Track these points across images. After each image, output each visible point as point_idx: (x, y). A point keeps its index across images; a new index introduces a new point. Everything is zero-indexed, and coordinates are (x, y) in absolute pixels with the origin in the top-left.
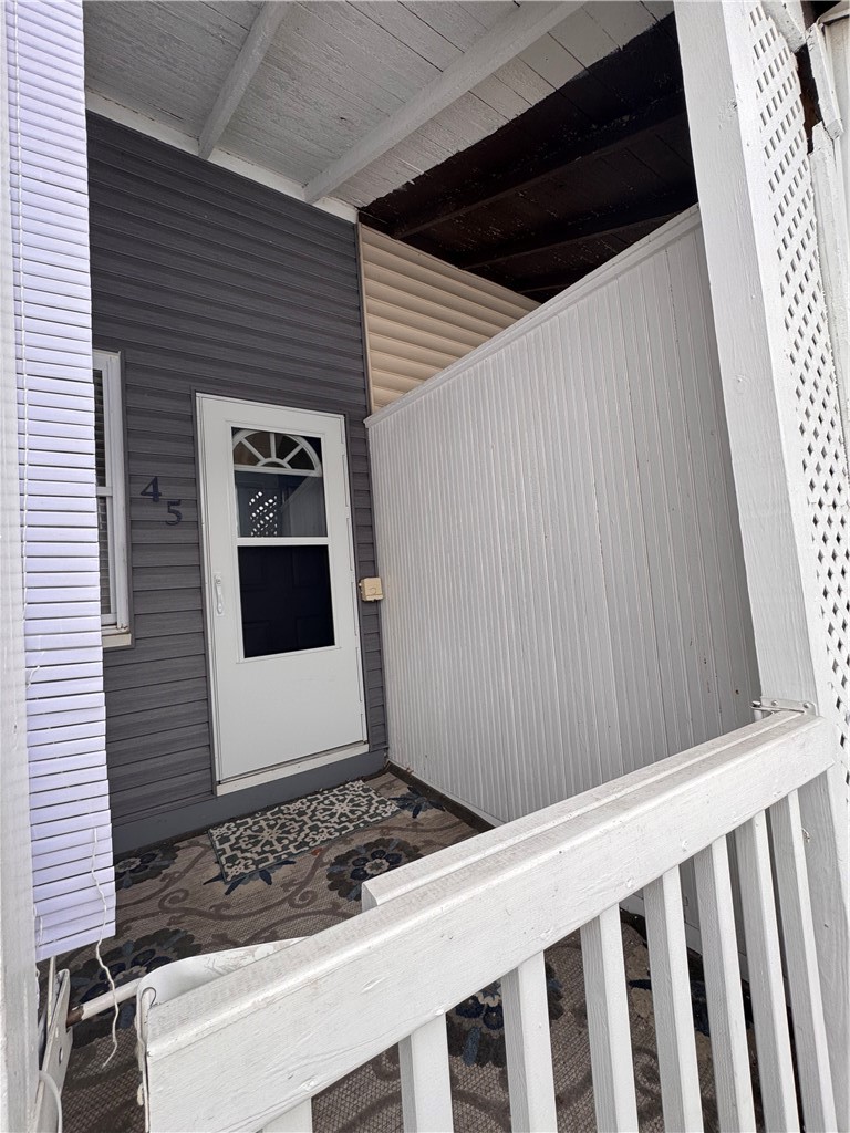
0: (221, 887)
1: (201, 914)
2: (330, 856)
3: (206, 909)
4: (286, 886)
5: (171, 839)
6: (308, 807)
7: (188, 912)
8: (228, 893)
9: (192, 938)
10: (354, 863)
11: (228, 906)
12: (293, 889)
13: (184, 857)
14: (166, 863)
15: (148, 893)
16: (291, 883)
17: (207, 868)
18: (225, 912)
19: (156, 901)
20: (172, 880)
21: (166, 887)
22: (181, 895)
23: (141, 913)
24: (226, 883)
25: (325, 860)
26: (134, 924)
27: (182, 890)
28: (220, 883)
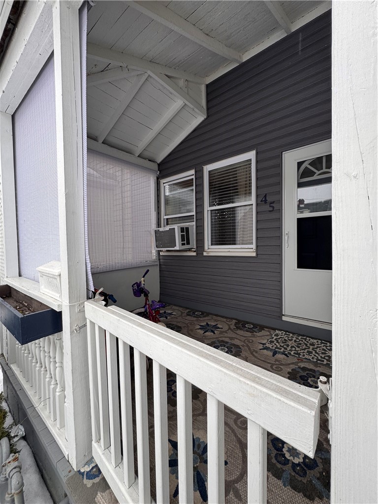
0: (261, 347)
1: (249, 349)
2: (302, 365)
3: (252, 349)
4: (276, 360)
5: (265, 326)
6: (318, 344)
7: (248, 346)
8: (260, 349)
9: (241, 352)
10: (307, 374)
11: (257, 352)
12: (277, 363)
13: (263, 333)
14: (257, 331)
15: (246, 335)
16: (279, 361)
17: (263, 339)
18: (254, 353)
19: (245, 338)
20: (254, 336)
21: (251, 337)
22: (251, 341)
23: (240, 338)
24: (263, 347)
25: (299, 364)
26: (236, 340)
27: (252, 340)
28: (262, 345)
